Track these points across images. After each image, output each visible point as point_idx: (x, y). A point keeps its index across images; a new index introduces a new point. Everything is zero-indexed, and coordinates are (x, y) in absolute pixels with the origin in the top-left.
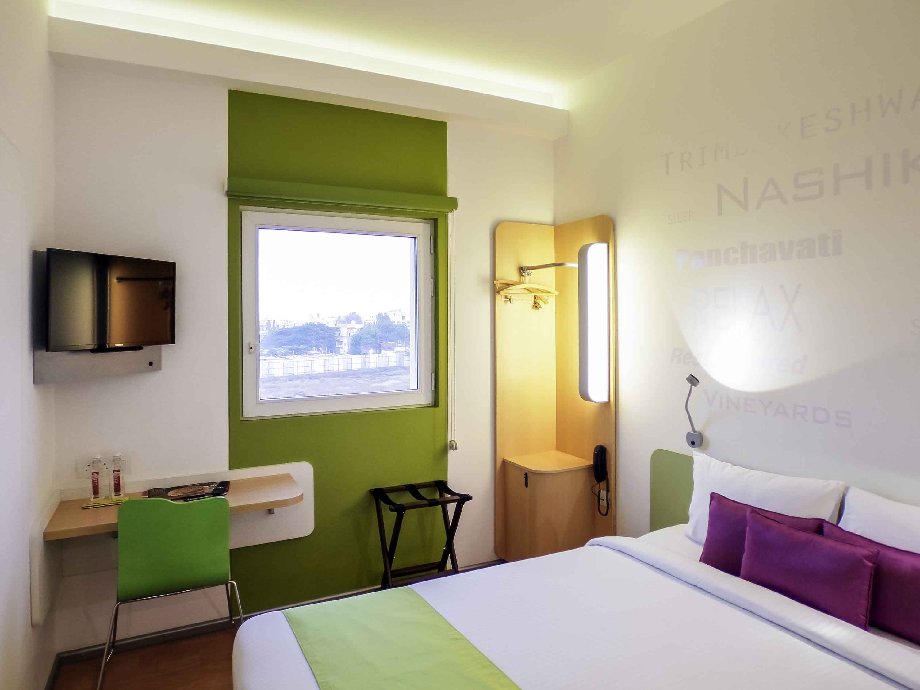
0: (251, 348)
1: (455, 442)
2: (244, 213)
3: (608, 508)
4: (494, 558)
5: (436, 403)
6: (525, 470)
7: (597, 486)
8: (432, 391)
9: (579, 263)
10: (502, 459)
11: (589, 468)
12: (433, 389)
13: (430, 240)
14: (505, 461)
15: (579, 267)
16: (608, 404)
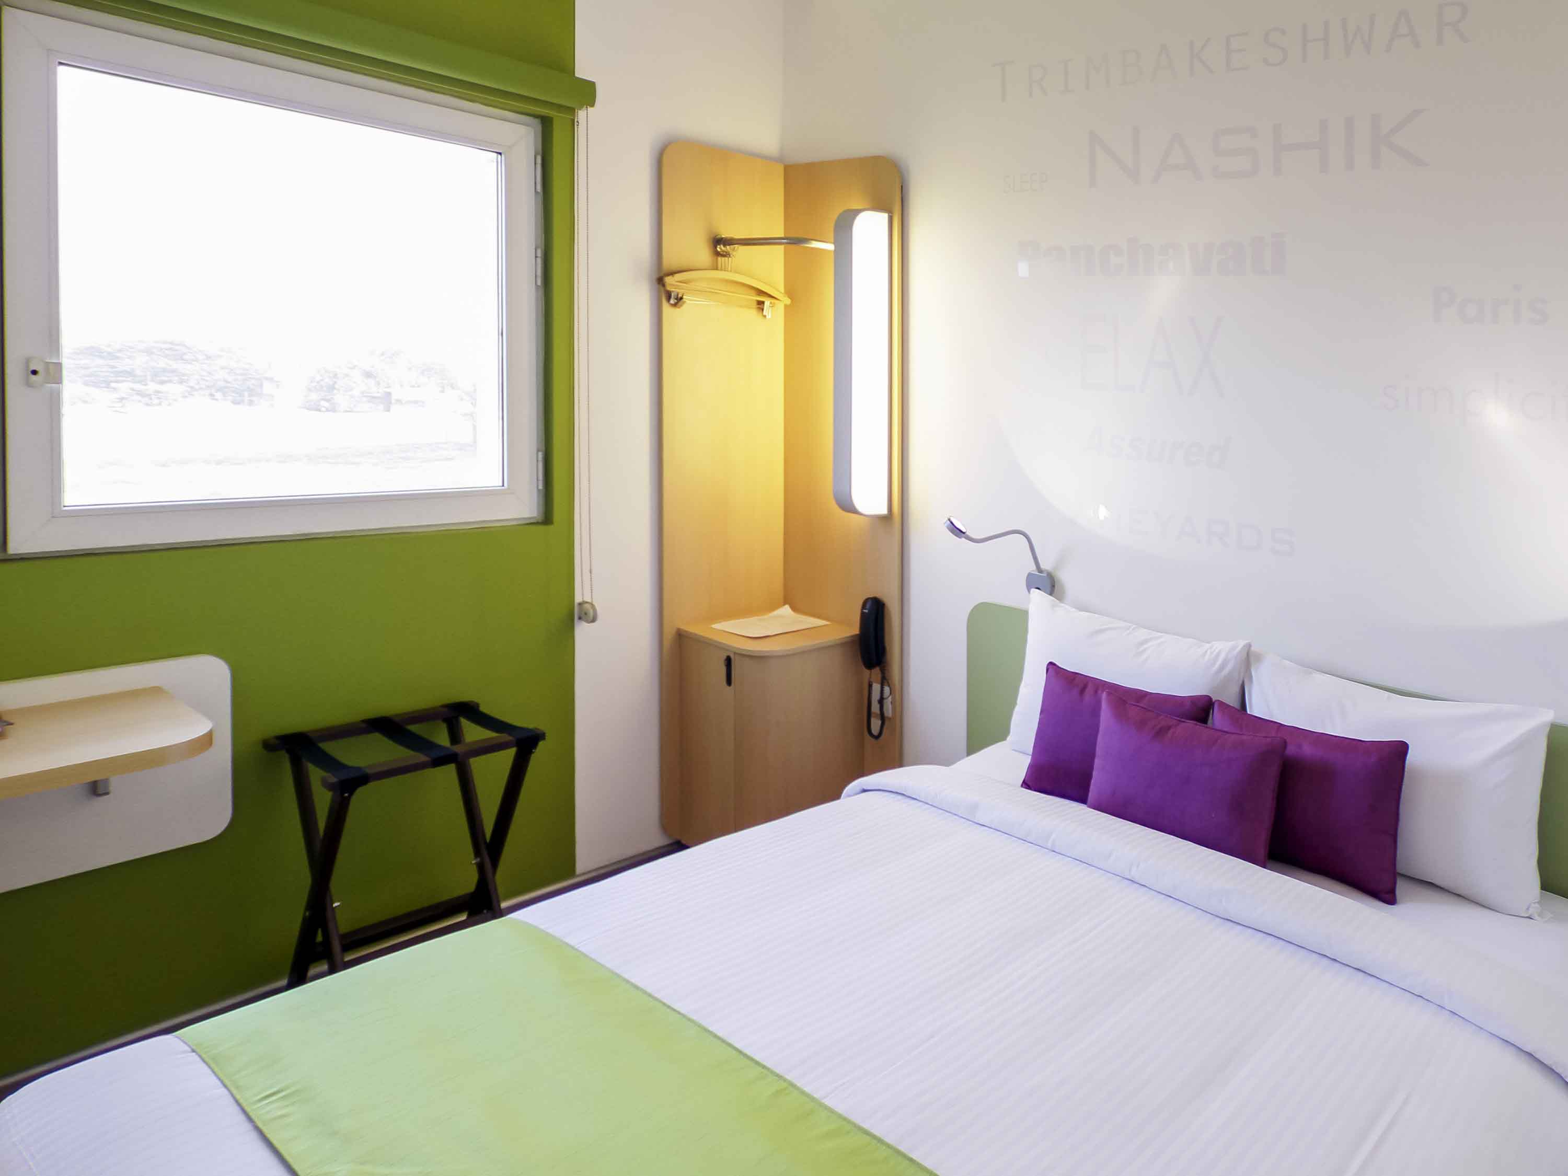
0: (34, 372)
1: (592, 604)
4: (659, 840)
5: (547, 518)
6: (727, 650)
7: (866, 675)
8: (539, 490)
9: (837, 243)
10: (676, 629)
11: (851, 642)
12: (541, 487)
13: (535, 164)
14: (681, 632)
15: (835, 250)
16: (886, 519)
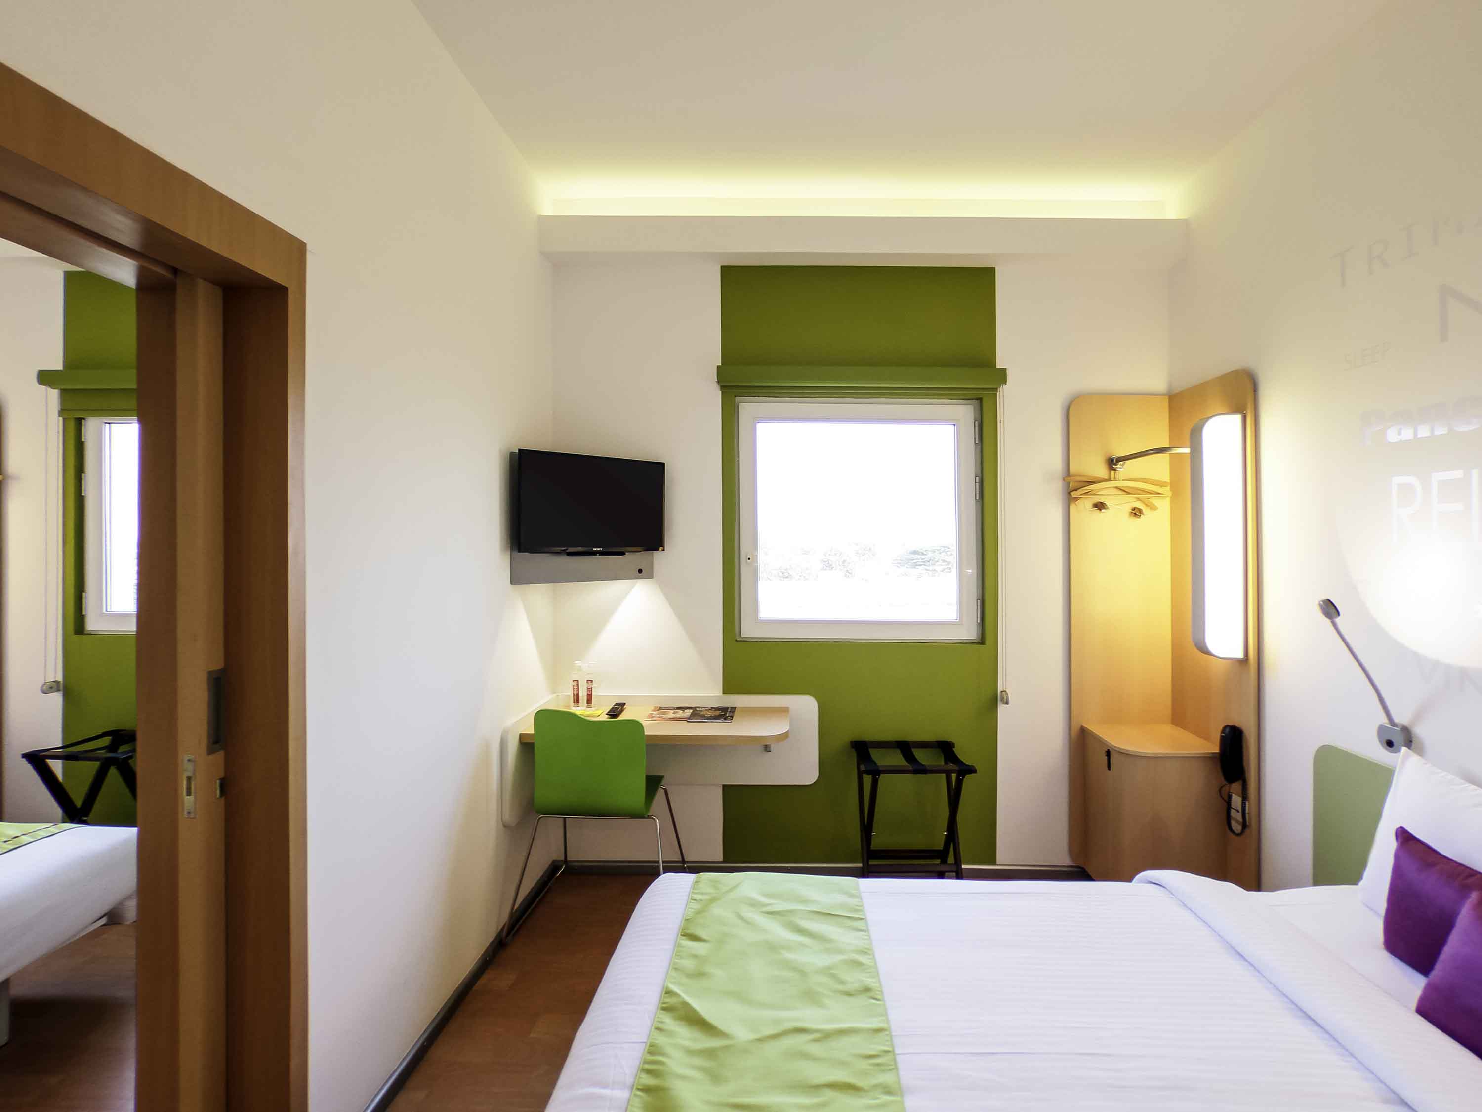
0: (749, 559)
1: (1008, 693)
2: (741, 406)
3: (1244, 826)
5: (982, 641)
6: (1108, 746)
7: (1227, 787)
8: (978, 623)
9: (1191, 447)
10: (1080, 726)
11: (1211, 757)
12: (979, 621)
13: (975, 427)
14: (1085, 729)
15: (1191, 452)
16: (1245, 661)
